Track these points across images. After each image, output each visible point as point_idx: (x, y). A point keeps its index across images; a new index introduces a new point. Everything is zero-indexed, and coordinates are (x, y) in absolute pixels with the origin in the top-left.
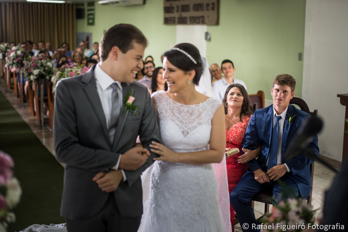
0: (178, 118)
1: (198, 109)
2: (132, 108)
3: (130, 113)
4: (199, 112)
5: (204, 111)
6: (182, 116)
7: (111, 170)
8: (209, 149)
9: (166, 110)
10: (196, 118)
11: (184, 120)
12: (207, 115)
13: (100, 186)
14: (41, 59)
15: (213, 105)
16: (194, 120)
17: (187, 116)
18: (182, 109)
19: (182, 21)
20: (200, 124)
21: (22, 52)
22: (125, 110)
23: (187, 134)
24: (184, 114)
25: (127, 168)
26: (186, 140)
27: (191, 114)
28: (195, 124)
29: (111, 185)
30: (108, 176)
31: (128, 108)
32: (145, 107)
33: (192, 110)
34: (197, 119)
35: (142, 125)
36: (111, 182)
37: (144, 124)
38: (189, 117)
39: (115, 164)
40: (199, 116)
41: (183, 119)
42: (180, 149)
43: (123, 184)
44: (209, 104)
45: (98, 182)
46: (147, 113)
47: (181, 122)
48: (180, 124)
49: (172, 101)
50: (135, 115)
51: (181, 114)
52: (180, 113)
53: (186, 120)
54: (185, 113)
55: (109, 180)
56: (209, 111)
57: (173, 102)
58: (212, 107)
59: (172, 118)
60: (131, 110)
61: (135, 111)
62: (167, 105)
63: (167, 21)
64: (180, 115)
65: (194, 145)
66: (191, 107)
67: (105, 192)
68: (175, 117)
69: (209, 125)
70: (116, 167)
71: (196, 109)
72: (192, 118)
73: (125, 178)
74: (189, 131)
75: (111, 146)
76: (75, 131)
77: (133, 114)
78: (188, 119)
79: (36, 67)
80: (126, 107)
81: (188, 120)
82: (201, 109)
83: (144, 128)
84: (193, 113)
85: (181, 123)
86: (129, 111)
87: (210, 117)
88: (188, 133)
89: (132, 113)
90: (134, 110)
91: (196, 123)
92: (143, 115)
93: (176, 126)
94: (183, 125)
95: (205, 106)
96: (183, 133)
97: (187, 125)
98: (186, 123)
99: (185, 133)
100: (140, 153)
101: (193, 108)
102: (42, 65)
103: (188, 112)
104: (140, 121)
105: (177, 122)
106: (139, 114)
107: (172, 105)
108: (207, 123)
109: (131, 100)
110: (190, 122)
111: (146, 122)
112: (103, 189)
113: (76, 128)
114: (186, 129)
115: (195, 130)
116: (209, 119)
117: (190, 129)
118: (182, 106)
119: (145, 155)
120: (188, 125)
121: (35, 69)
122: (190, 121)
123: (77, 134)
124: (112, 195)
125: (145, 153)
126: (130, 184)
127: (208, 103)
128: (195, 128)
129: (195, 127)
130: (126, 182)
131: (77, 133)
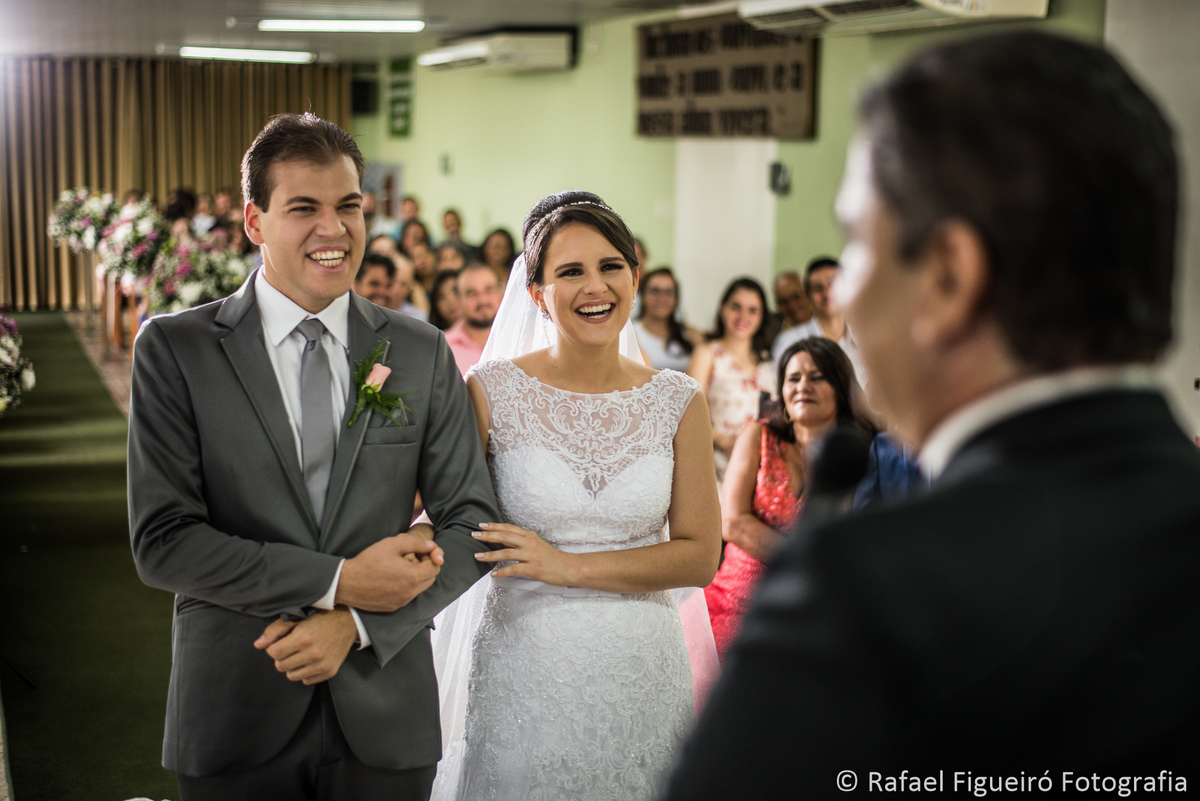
0: (565, 437)
1: (629, 406)
2: (380, 402)
3: (378, 421)
4: (631, 414)
5: (648, 410)
6: (578, 429)
7: (309, 611)
8: (667, 538)
9: (522, 416)
10: (625, 435)
11: (587, 443)
12: (659, 424)
13: (277, 664)
14: (208, 250)
15: (676, 392)
16: (617, 440)
17: (593, 429)
18: (574, 406)
19: (697, 125)
20: (639, 451)
21: (156, 226)
22: (360, 408)
23: (600, 489)
24: (583, 423)
25: (367, 605)
26: (597, 506)
27: (608, 423)
28: (622, 453)
29: (315, 661)
30: (302, 633)
31: (367, 405)
32: (433, 398)
33: (609, 410)
34: (629, 438)
35: (424, 458)
36: (315, 651)
37: (434, 456)
38: (600, 434)
39: (323, 592)
40: (634, 427)
41: (582, 441)
42: (578, 544)
43: (361, 659)
44: (662, 389)
45: (272, 651)
46: (439, 421)
47: (577, 449)
48: (574, 457)
49: (540, 384)
50: (393, 424)
51: (575, 423)
52: (569, 421)
53: (591, 440)
54: (587, 421)
55: (307, 645)
56: (663, 410)
57: (542, 388)
58: (671, 398)
59: (544, 439)
60: (377, 409)
61: (395, 414)
62: (525, 400)
63: (649, 125)
64: (572, 427)
65: (625, 526)
66: (604, 401)
67: (299, 683)
68: (553, 435)
69: (669, 456)
70: (328, 601)
71: (622, 406)
72: (612, 435)
73: (364, 641)
74: (605, 474)
75: (316, 533)
76: (194, 482)
77: (389, 422)
78: (599, 438)
79: (191, 276)
80: (362, 401)
81: (600, 443)
82: (636, 406)
83: (433, 469)
84: (615, 419)
85: (576, 453)
86: (373, 412)
87: (669, 431)
88: (603, 483)
89: (385, 419)
90: (390, 408)
91: (626, 450)
92: (428, 425)
93: (563, 464)
94: (583, 458)
95: (648, 397)
96: (587, 484)
97: (598, 460)
98: (594, 451)
99: (593, 485)
100: (412, 556)
101: (612, 403)
102: (211, 270)
103: (595, 415)
104: (417, 444)
105: (563, 450)
106: (411, 423)
107: (539, 398)
108: (662, 448)
109: (378, 376)
110: (606, 448)
111: (440, 449)
112: (290, 676)
113: (200, 471)
114: (597, 470)
115: (627, 470)
116: (666, 436)
117: (609, 469)
118: (574, 399)
119: (427, 562)
120: (602, 458)
121: (186, 280)
122: (604, 444)
123: (205, 493)
124: (322, 692)
125: (429, 554)
126: (386, 657)
127: (656, 386)
128: (625, 466)
129: (624, 463)
130: (370, 649)
131: (204, 487)
